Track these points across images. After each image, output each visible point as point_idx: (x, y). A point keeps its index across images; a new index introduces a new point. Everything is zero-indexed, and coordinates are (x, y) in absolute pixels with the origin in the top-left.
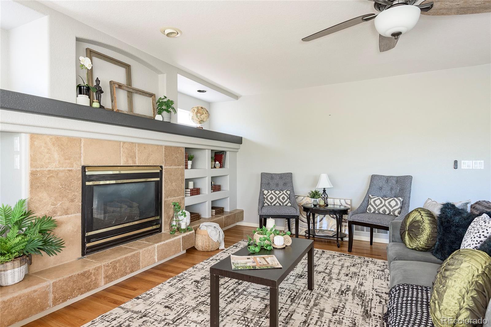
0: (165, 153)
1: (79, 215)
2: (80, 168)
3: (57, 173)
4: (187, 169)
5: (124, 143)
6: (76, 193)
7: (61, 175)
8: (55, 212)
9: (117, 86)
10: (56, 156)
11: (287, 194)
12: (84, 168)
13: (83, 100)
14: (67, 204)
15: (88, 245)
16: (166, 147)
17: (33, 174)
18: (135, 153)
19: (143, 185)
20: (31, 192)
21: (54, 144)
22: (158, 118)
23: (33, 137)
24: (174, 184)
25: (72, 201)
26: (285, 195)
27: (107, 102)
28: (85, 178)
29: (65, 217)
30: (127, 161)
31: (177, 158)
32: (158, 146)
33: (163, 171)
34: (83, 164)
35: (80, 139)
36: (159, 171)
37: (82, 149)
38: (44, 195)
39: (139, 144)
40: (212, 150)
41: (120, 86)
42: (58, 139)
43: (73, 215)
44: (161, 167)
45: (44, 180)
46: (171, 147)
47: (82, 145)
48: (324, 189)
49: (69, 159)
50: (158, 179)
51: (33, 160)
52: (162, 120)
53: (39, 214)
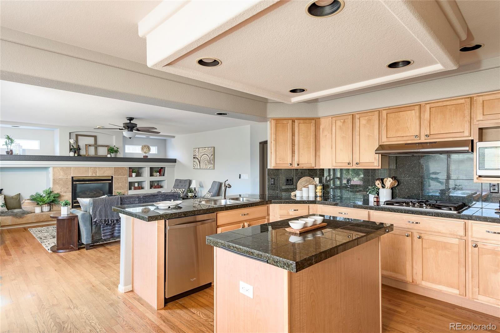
0: (114, 171)
1: (71, 194)
2: (71, 177)
3: (62, 179)
4: (132, 177)
5: (91, 167)
6: (69, 186)
7: (63, 180)
8: (61, 192)
9: (88, 146)
10: (62, 173)
11: (182, 190)
12: (72, 177)
13: (72, 154)
14: (66, 190)
15: (74, 205)
16: (115, 167)
17: (54, 179)
18: (96, 171)
19: (102, 184)
20: (53, 185)
21: (61, 170)
22: (109, 156)
23: (54, 167)
24: (120, 184)
25: (68, 189)
26: (181, 191)
27: (83, 152)
28: (73, 180)
29: (65, 194)
30: (92, 174)
31: (122, 172)
32: (110, 167)
33: (113, 178)
34: (72, 176)
35: (71, 167)
36: (111, 178)
37: (72, 171)
38: (57, 186)
39: (99, 167)
40: (150, 167)
41: (90, 146)
42: (62, 168)
43: (68, 194)
44: (112, 177)
45: (58, 181)
46: (118, 167)
47: (72, 169)
48: (195, 188)
49: (67, 174)
50: (111, 182)
51: (54, 175)
52: (110, 156)
53: (56, 192)
